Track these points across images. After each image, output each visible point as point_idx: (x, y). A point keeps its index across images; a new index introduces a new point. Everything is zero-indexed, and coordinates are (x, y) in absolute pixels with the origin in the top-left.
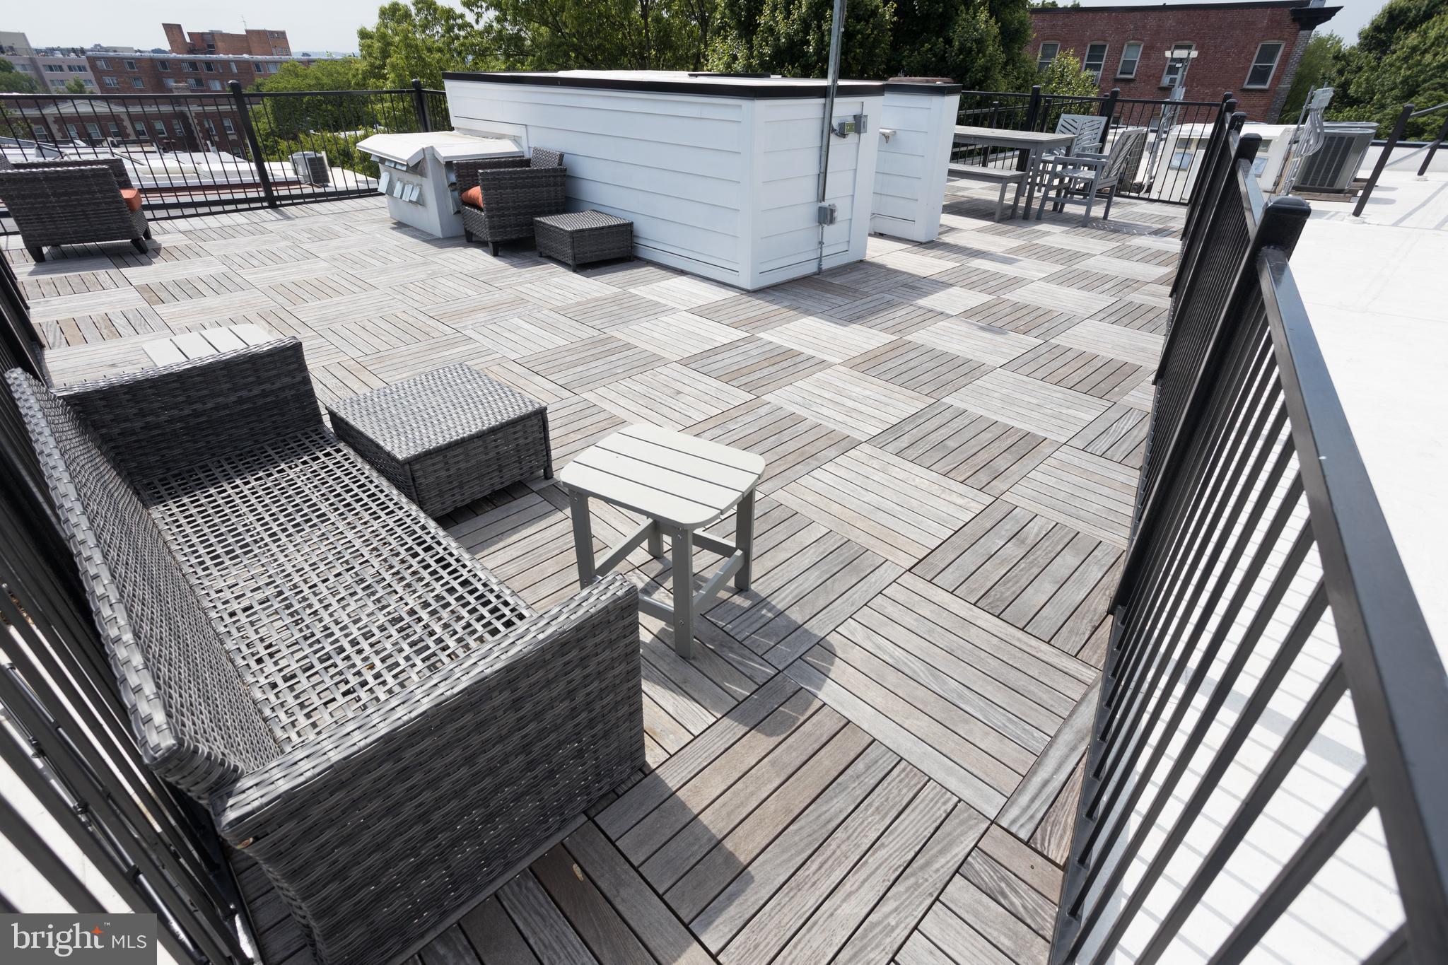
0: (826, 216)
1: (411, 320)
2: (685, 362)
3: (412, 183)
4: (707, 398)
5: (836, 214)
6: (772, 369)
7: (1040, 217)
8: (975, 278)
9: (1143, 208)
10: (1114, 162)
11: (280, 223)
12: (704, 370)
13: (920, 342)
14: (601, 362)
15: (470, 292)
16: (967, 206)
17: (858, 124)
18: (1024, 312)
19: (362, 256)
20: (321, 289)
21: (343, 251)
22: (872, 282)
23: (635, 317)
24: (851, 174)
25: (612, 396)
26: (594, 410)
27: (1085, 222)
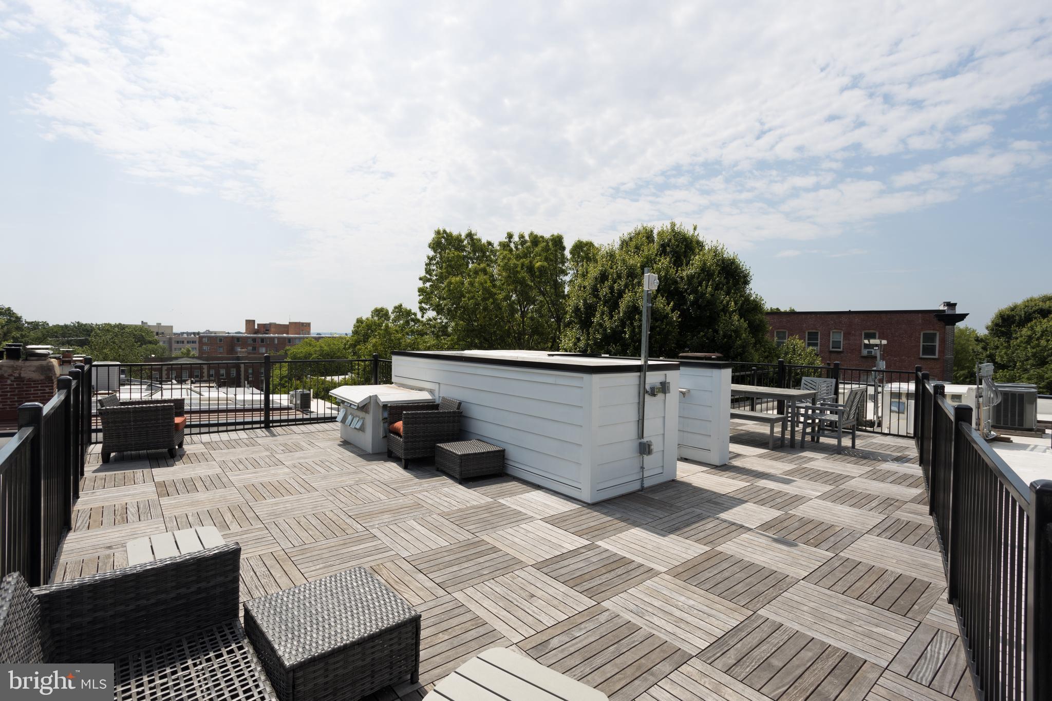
0: (645, 449)
1: (335, 518)
2: (539, 566)
3: (359, 417)
4: (555, 602)
5: (652, 447)
6: (609, 576)
7: (803, 446)
8: (764, 496)
9: (879, 440)
10: (850, 410)
11: (268, 438)
12: (553, 574)
13: (730, 553)
14: (472, 563)
15: (383, 497)
16: (746, 437)
17: (664, 388)
18: (811, 526)
19: (314, 465)
20: (278, 489)
21: (302, 461)
22: (683, 498)
23: (502, 523)
24: (661, 419)
25: (477, 596)
26: (462, 610)
27: (838, 450)
